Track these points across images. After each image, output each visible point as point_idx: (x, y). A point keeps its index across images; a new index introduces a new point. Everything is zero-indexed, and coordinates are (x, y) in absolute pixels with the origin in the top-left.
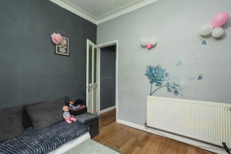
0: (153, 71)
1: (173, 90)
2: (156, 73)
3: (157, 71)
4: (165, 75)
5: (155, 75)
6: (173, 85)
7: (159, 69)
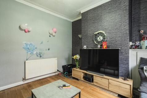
0: (28, 46)
1: (39, 56)
2: (30, 47)
3: (31, 46)
4: (35, 48)
5: (30, 48)
6: (39, 53)
7: (32, 45)
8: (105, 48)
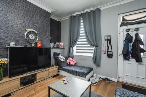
8: (40, 46)
